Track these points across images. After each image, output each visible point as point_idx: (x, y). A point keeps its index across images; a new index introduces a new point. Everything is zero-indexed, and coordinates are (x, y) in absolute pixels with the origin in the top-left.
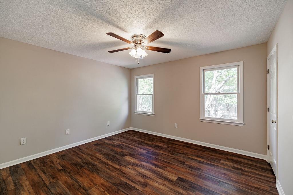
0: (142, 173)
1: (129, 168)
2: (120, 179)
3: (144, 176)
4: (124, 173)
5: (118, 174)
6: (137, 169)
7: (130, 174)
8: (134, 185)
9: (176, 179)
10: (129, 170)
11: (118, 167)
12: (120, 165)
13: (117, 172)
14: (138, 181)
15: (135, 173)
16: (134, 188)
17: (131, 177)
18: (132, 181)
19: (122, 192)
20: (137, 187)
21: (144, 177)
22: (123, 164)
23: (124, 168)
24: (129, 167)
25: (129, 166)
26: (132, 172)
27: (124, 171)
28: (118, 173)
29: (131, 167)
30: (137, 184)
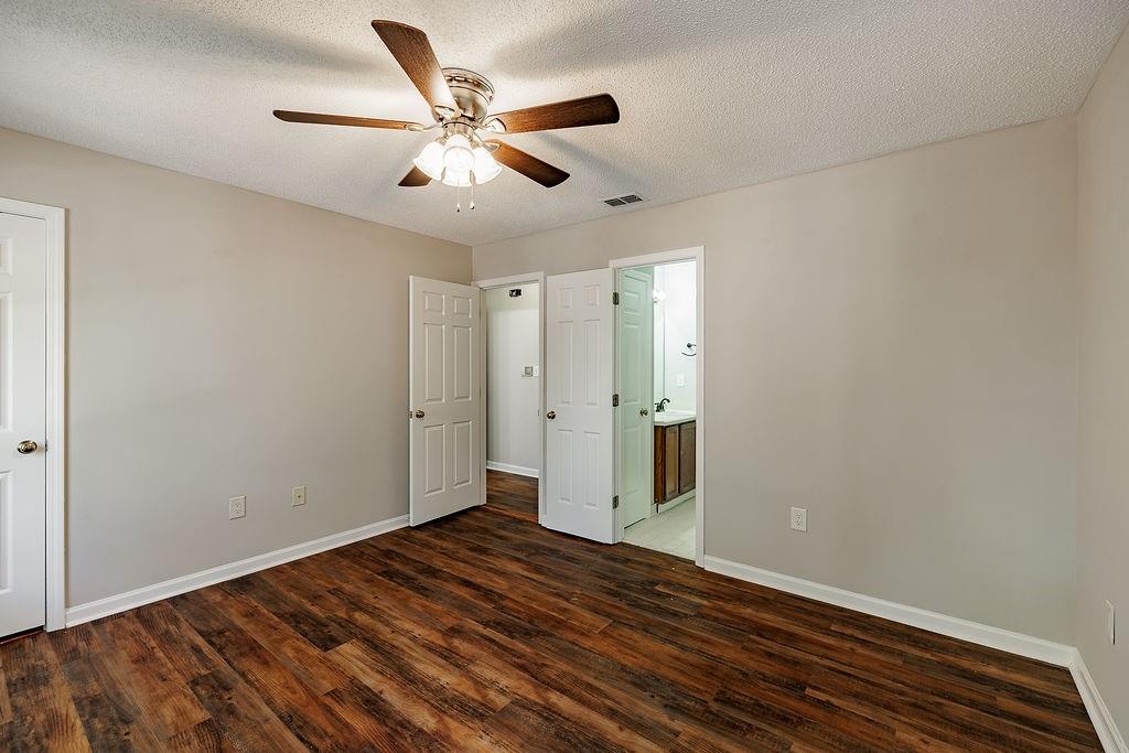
0: (451, 667)
1: (502, 692)
2: (532, 647)
3: (445, 658)
4: (522, 668)
5: (544, 665)
6: (466, 689)
7: (497, 663)
8: (489, 632)
9: (346, 648)
10: (504, 682)
11: (555, 697)
12: (549, 713)
13: (552, 674)
14: (471, 641)
15: (476, 670)
16: (486, 625)
17: (495, 654)
18: (493, 641)
19: (519, 618)
20: (480, 628)
21: (448, 656)
22: (534, 719)
23: (527, 690)
24: (502, 697)
25: (502, 701)
26: (490, 674)
27: (523, 678)
28: (546, 670)
29: (492, 694)
30: (477, 633)
